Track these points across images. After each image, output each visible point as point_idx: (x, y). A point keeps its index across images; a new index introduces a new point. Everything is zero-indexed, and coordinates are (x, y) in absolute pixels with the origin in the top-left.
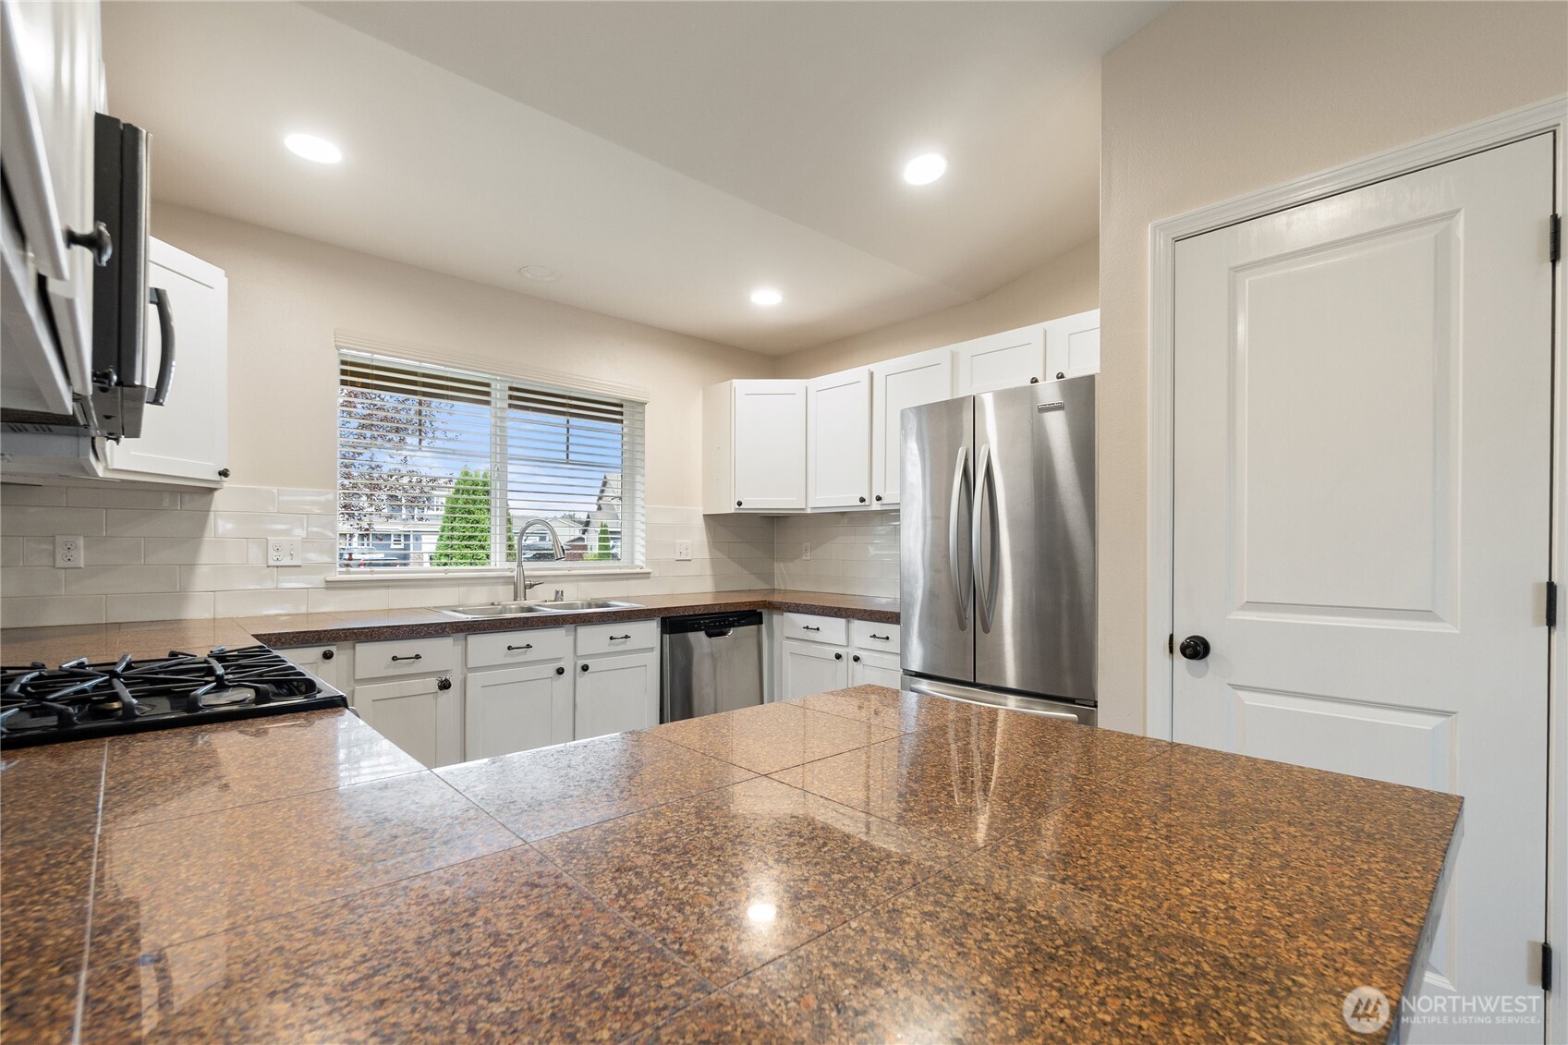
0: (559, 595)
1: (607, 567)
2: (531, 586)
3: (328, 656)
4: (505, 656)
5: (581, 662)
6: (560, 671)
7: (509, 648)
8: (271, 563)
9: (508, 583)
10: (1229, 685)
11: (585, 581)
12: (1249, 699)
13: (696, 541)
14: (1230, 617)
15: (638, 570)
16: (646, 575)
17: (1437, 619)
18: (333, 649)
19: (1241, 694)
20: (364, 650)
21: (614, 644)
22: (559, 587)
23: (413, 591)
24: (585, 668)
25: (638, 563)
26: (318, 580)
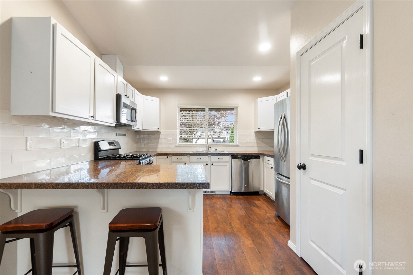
0: (216, 150)
1: (231, 144)
2: (210, 148)
3: (168, 157)
4: (196, 160)
5: (212, 163)
6: (207, 164)
7: (197, 159)
8: (168, 143)
9: (206, 147)
10: (309, 178)
11: (223, 147)
12: (313, 182)
13: (252, 138)
14: (309, 159)
15: (237, 145)
16: (238, 146)
17: (343, 161)
18: (168, 156)
19: (312, 180)
20: (173, 157)
21: (219, 160)
22: (216, 148)
23: (189, 148)
24: (212, 164)
25: (237, 144)
26: (174, 146)
